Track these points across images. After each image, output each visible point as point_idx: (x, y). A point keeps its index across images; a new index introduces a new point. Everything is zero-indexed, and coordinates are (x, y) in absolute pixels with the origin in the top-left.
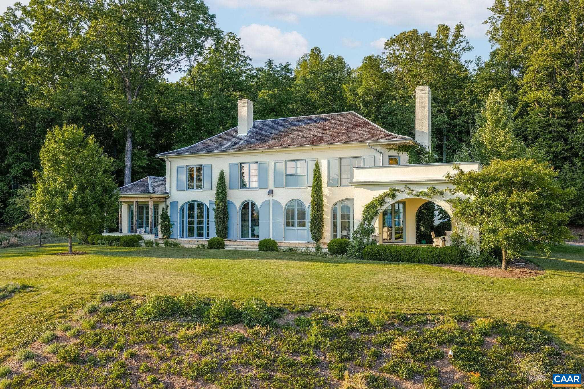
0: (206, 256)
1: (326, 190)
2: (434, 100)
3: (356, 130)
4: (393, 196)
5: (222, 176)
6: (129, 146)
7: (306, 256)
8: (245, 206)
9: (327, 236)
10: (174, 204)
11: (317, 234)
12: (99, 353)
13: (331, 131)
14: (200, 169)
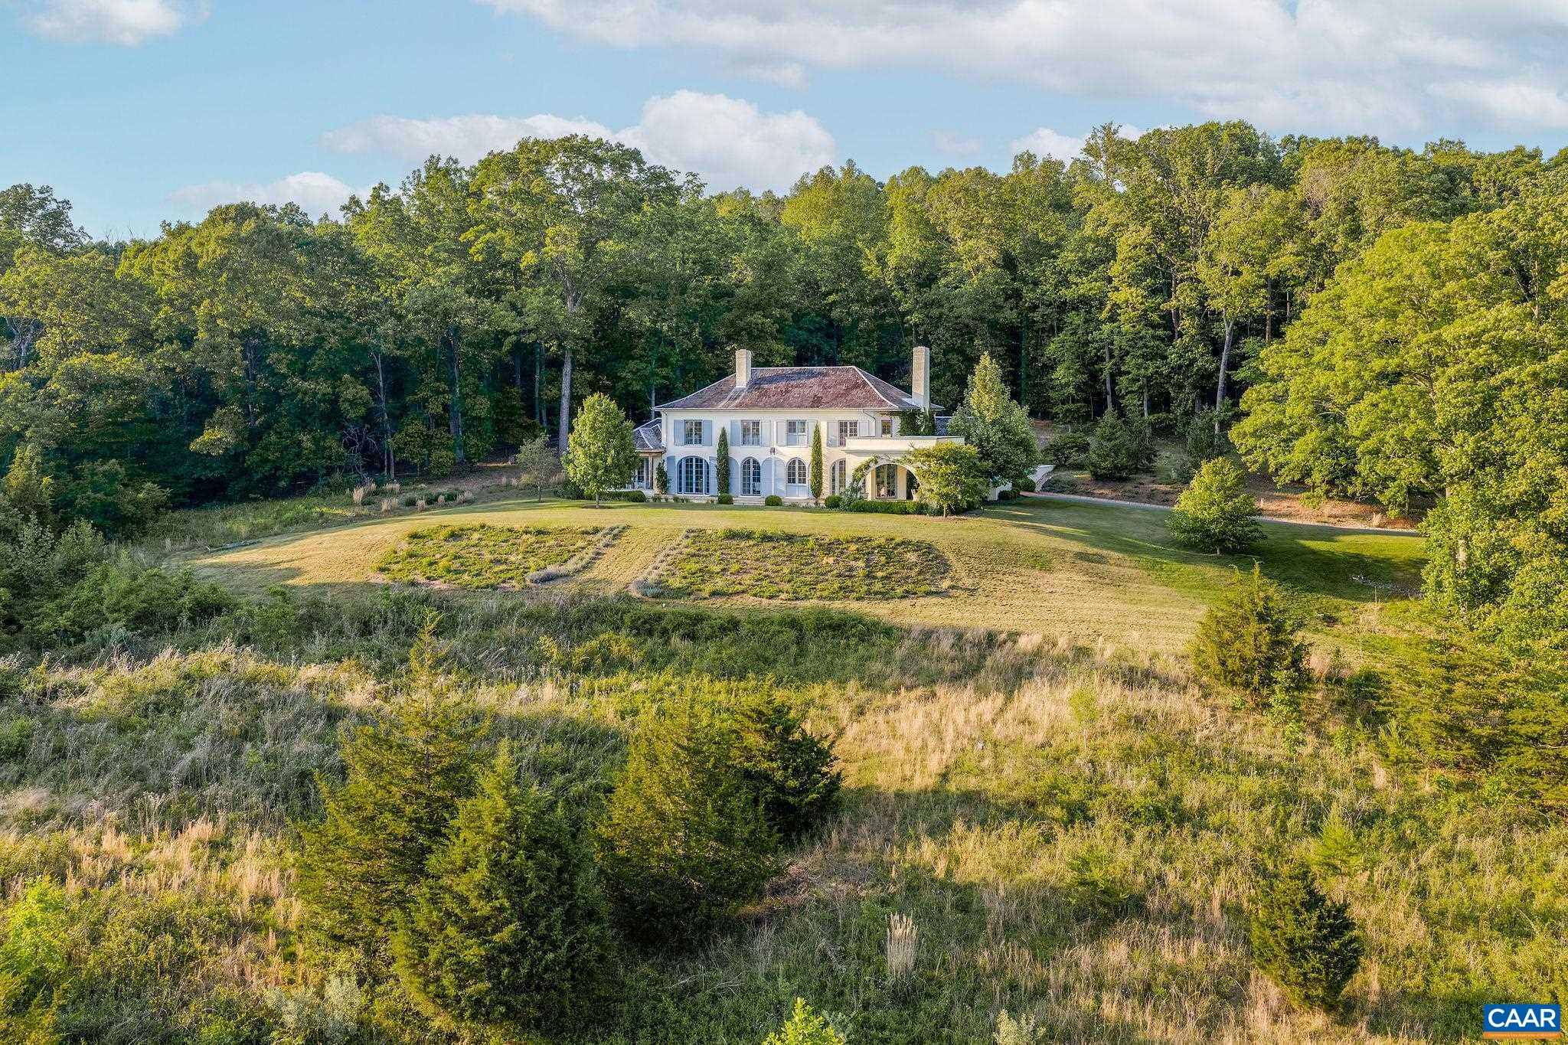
1: (824, 450)
2: (933, 363)
3: (854, 392)
4: (876, 462)
5: (724, 434)
7: (807, 509)
8: (747, 462)
9: (826, 492)
10: (671, 459)
11: (817, 492)
13: (832, 391)
14: (699, 424)
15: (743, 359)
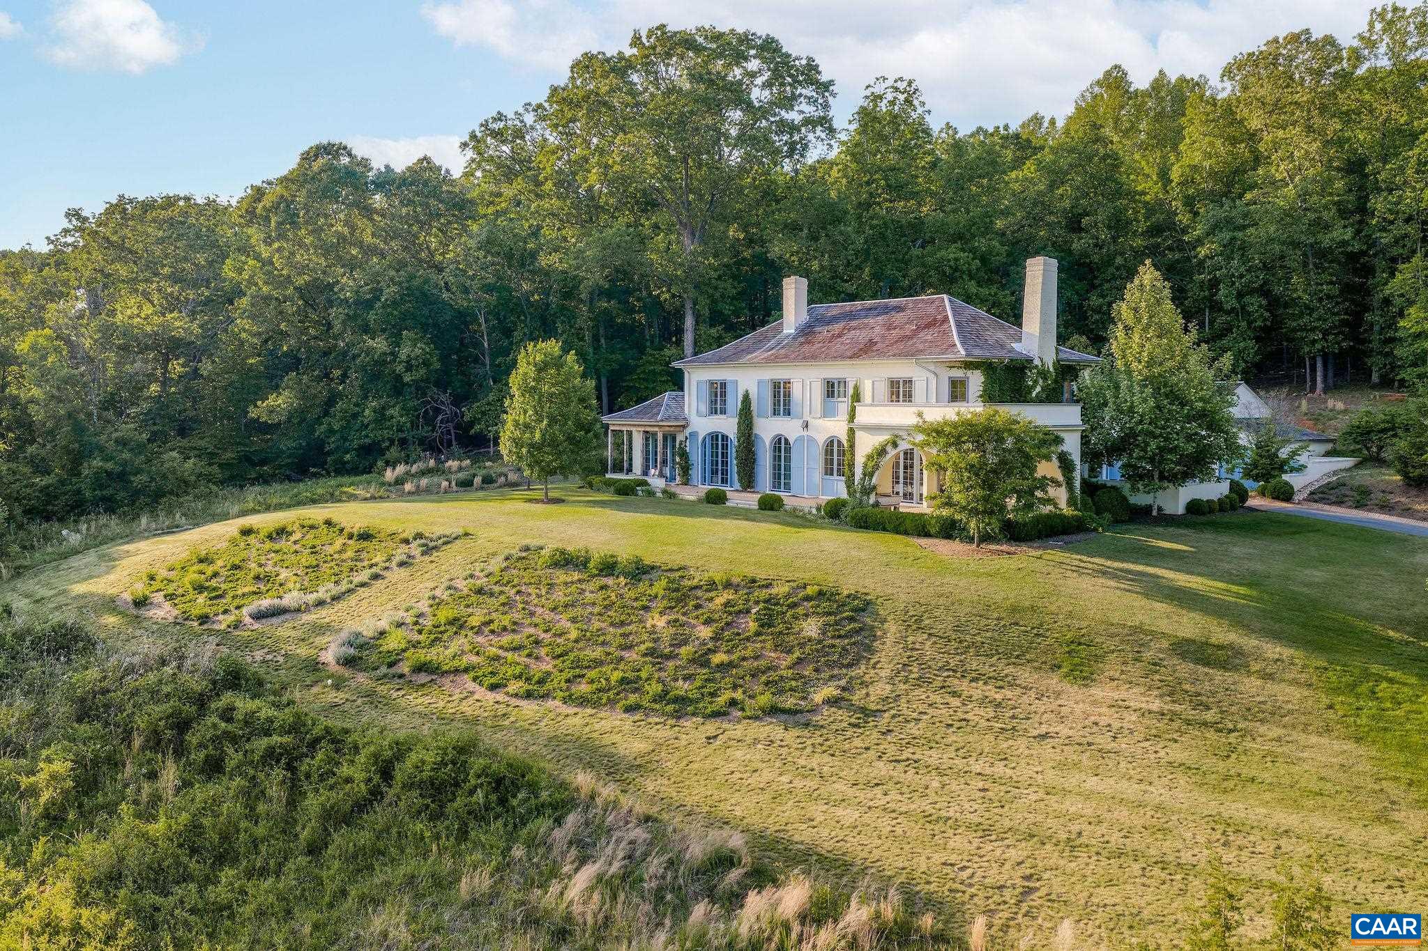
0: (701, 514)
3: (926, 333)
4: (895, 445)
5: (746, 399)
6: (689, 322)
8: (777, 442)
10: (694, 435)
12: (497, 589)
13: (895, 332)
14: (723, 385)
15: (793, 291)
